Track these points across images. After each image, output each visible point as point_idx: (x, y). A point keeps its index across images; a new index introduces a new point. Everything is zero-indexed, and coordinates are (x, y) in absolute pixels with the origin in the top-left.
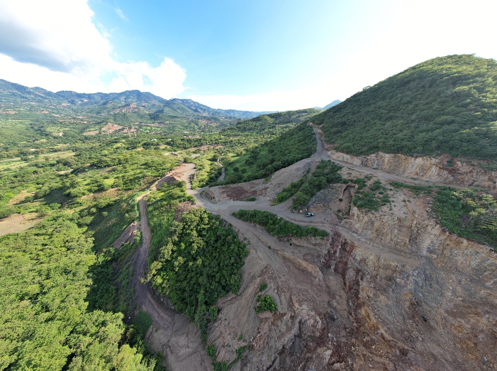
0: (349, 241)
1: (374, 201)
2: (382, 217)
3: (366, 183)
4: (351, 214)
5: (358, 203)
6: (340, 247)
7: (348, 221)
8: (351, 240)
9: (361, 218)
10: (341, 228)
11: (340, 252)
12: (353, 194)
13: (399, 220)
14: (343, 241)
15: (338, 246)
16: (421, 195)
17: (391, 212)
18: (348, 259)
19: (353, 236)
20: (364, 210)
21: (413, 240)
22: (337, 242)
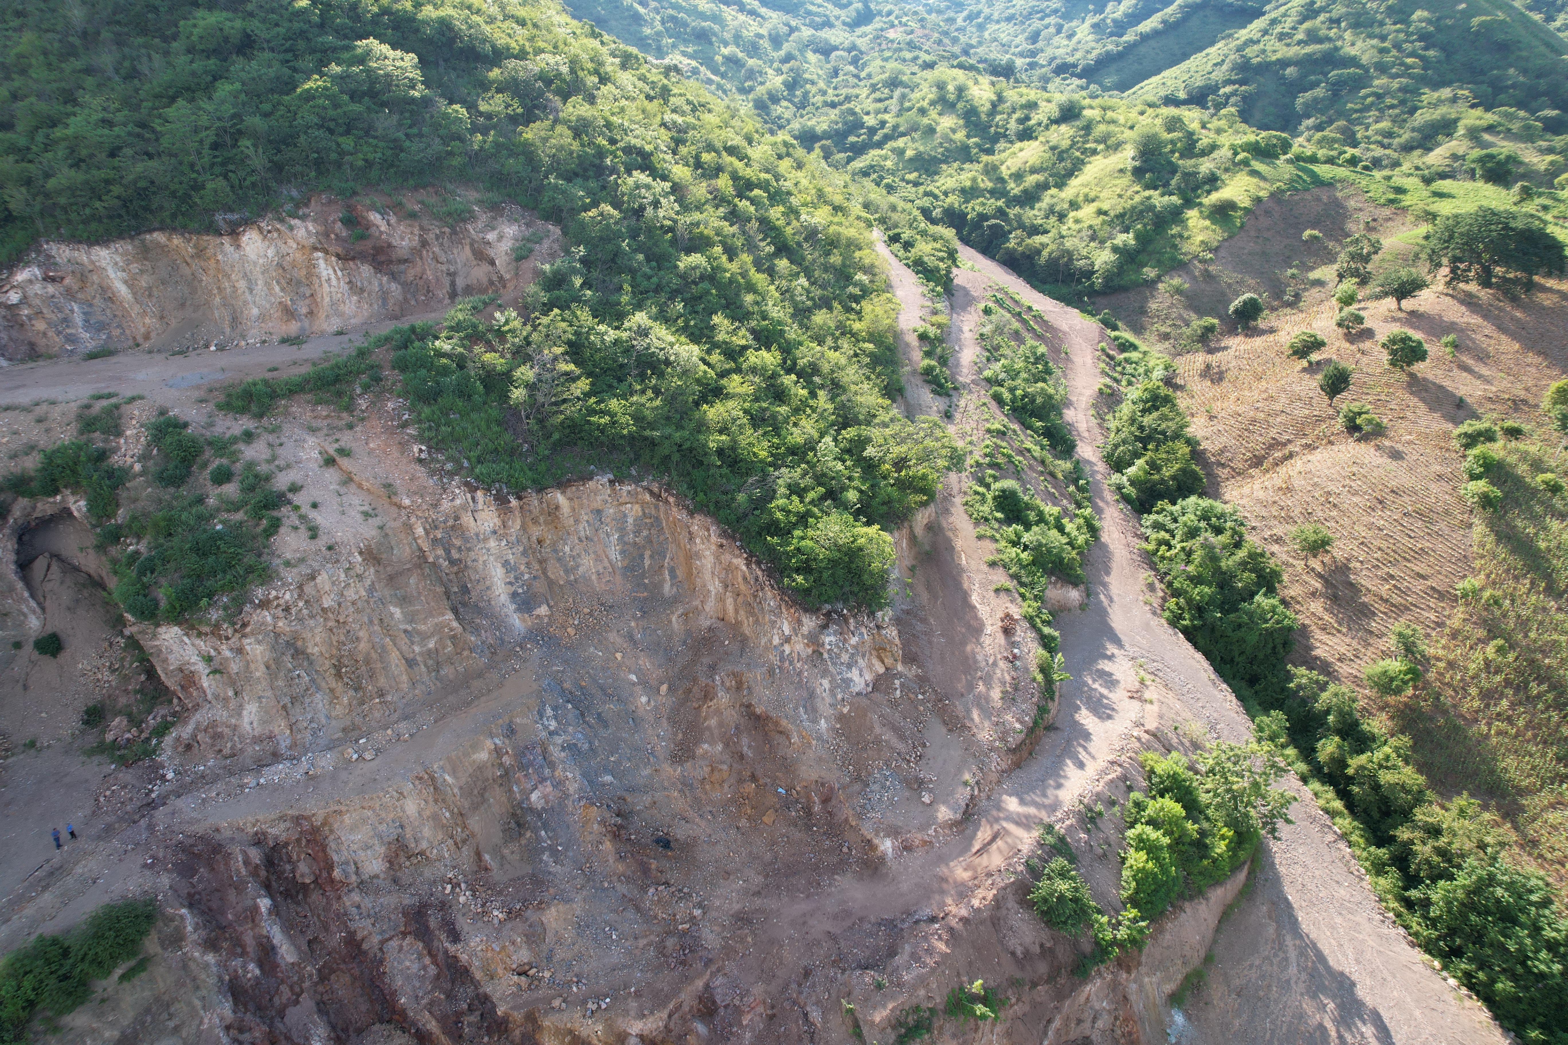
0: (278, 831)
1: (220, 536)
2: (309, 589)
3: (116, 460)
4: (171, 683)
5: (163, 594)
6: (264, 904)
7: (186, 731)
8: (282, 818)
9: (234, 667)
10: (186, 805)
11: (288, 927)
12: (91, 562)
13: (371, 556)
14: (256, 855)
15: (256, 908)
16: (363, 403)
17: (322, 542)
18: (343, 917)
19: (276, 788)
20: (214, 615)
21: (464, 604)
22: (232, 895)
